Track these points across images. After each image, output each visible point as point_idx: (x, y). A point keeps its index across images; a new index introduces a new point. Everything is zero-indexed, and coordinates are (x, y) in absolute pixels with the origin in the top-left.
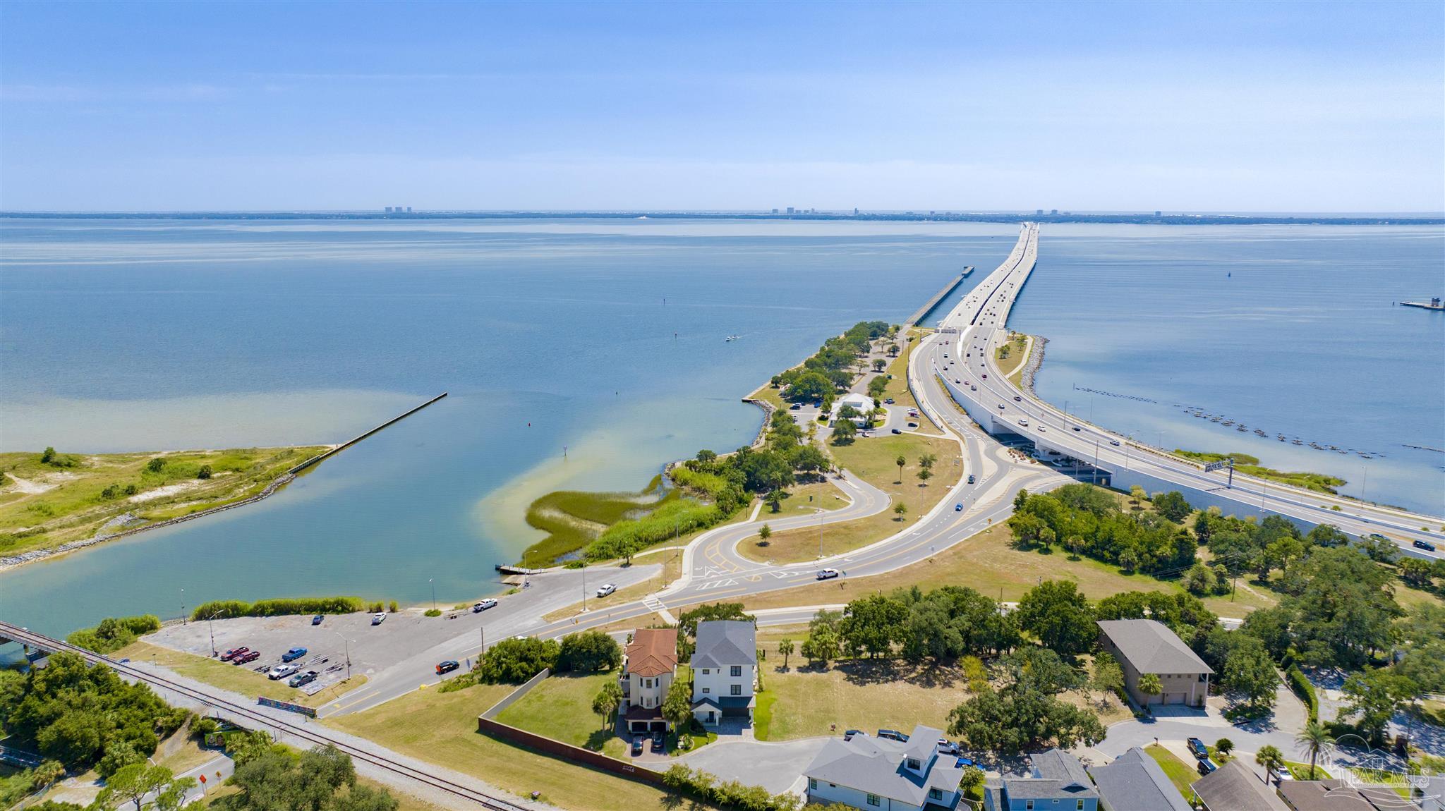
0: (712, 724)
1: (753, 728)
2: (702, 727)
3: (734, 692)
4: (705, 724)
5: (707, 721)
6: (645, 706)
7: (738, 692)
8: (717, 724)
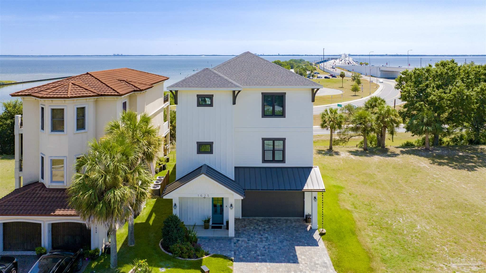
0: (218, 233)
1: (322, 244)
2: (193, 241)
3: (269, 156)
4: (200, 233)
5: (206, 225)
6: (47, 182)
7: (278, 157)
8: (231, 232)
